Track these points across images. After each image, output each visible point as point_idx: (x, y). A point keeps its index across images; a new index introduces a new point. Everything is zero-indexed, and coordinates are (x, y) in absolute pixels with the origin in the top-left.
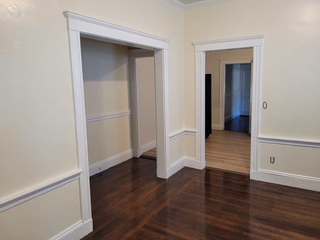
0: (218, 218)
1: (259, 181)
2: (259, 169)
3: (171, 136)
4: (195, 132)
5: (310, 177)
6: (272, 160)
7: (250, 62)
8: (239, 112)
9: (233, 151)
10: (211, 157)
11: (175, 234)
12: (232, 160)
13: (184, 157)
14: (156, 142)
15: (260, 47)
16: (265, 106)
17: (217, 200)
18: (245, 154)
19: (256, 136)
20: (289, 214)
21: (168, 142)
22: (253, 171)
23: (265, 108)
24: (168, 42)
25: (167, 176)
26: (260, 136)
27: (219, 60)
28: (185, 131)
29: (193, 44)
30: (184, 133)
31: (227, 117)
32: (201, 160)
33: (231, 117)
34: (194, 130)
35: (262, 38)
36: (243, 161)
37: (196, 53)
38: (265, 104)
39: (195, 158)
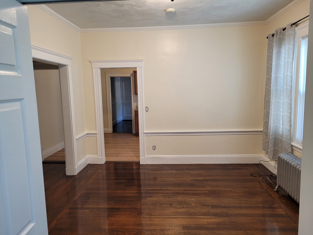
0: (124, 191)
1: (146, 164)
2: (146, 156)
3: (77, 138)
4: (96, 134)
5: (177, 156)
6: (154, 148)
7: (129, 76)
8: (122, 117)
9: (124, 147)
10: (108, 154)
11: (97, 207)
12: (125, 153)
13: (87, 156)
14: (64, 143)
15: (141, 68)
16: (147, 110)
17: (120, 181)
18: (133, 148)
19: (143, 131)
20: (167, 179)
21: (75, 143)
22: (142, 158)
23: (147, 111)
24: (71, 59)
25: (76, 173)
26: (145, 132)
27: (105, 73)
28: (87, 134)
29: (90, 62)
30: (87, 135)
31: (114, 121)
32: (102, 156)
33: (116, 122)
34: (95, 132)
35: (142, 62)
36: (133, 153)
37: (94, 69)
38: (147, 108)
39: (97, 156)
